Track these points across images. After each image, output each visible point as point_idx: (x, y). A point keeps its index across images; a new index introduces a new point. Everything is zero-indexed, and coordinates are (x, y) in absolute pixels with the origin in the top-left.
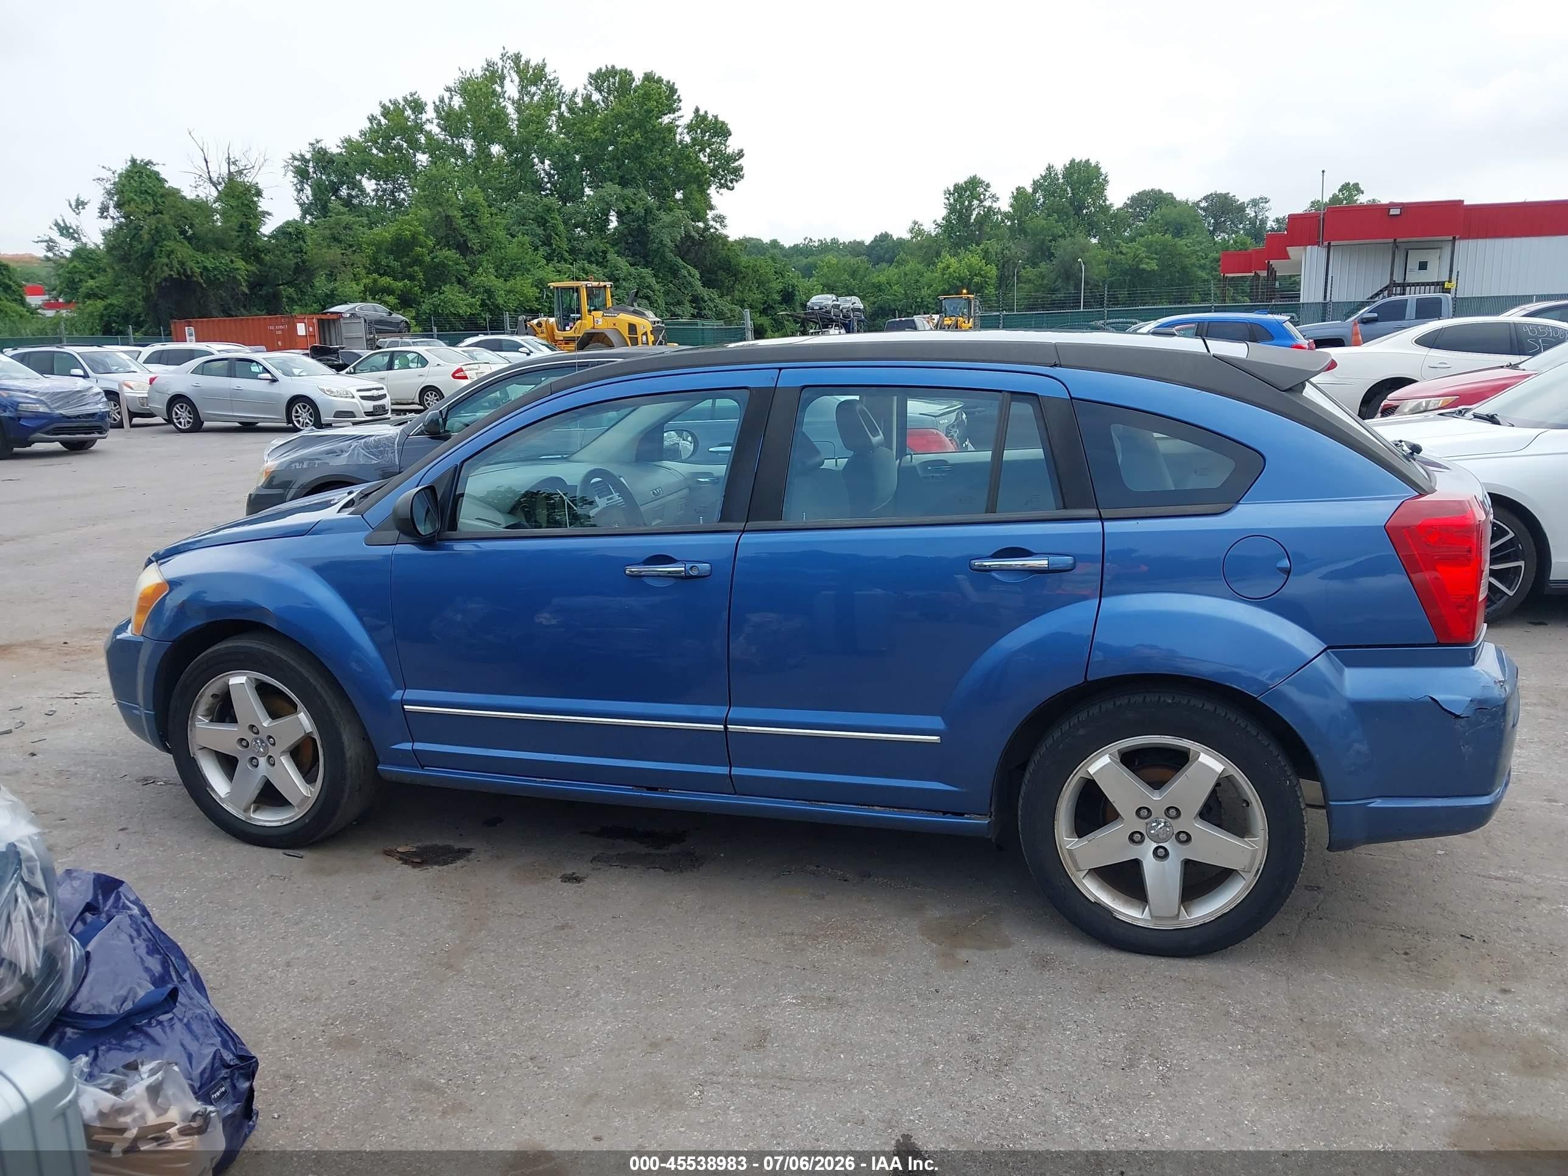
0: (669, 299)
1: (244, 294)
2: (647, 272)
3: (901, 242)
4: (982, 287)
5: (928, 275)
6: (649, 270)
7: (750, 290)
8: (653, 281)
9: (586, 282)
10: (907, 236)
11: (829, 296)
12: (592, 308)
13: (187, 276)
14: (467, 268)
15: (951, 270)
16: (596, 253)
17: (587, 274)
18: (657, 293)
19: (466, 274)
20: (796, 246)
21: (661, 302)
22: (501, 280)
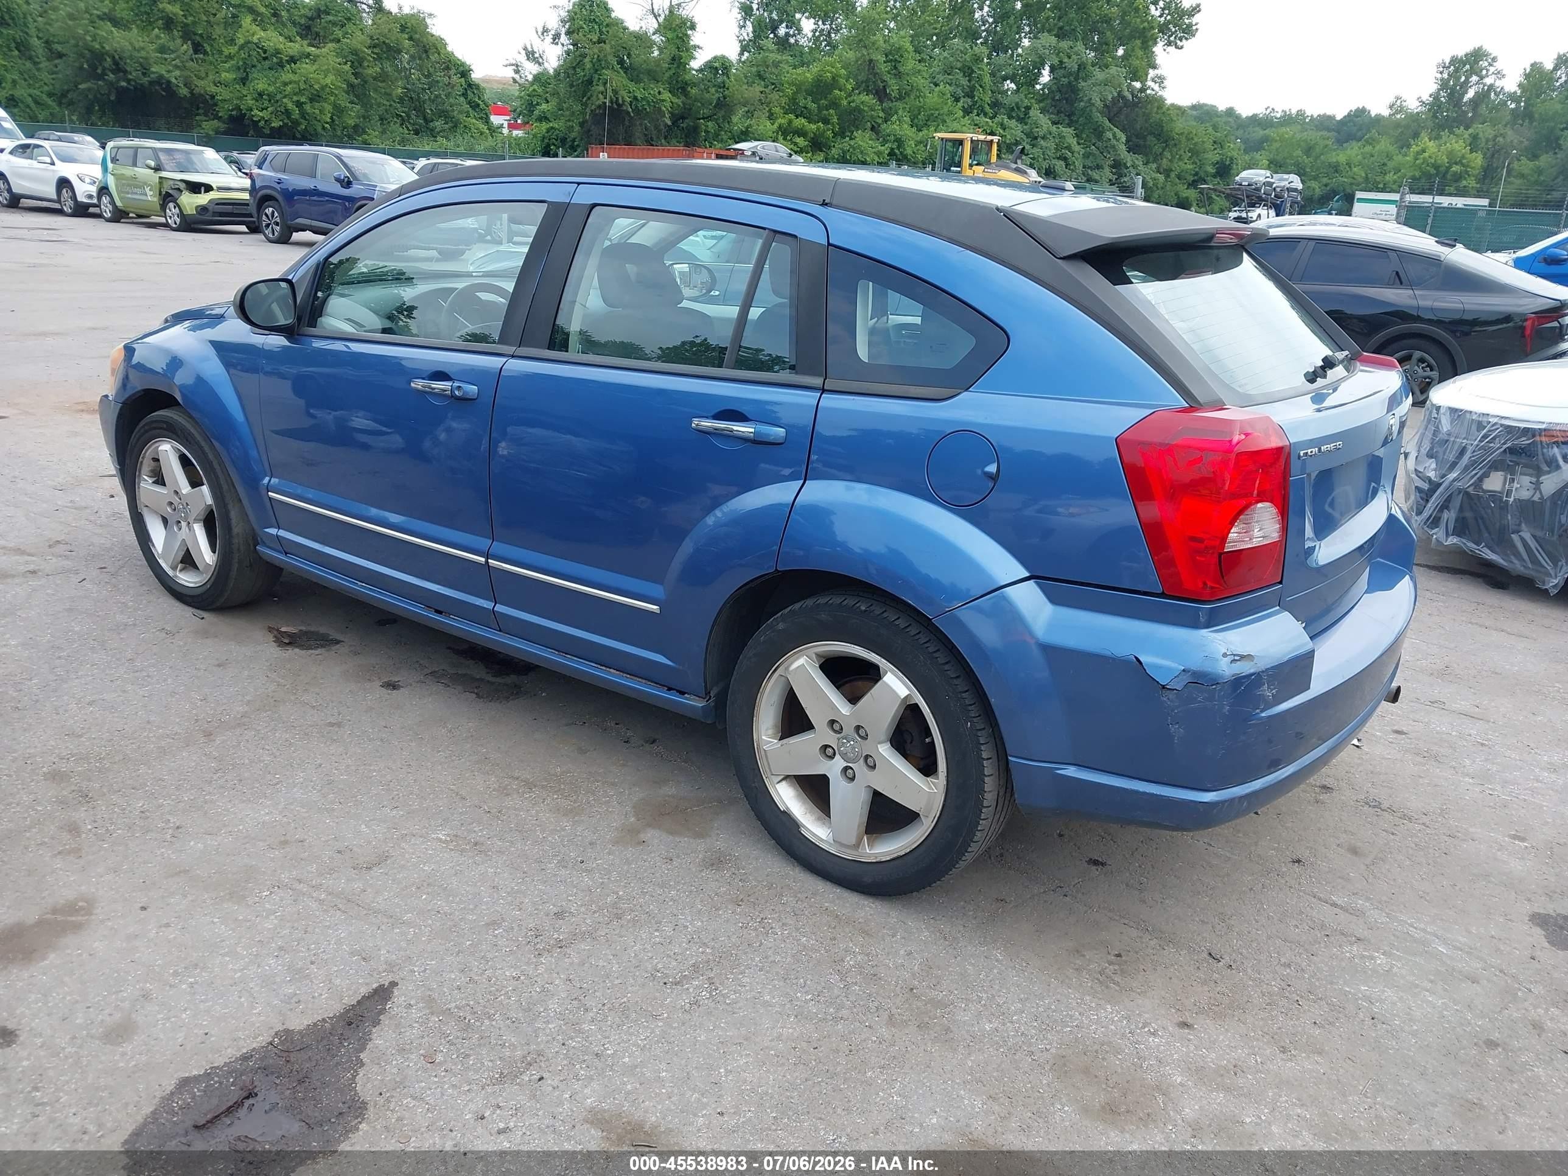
0: (1088, 163)
1: (666, 125)
2: (1068, 132)
3: (1379, 119)
4: (1461, 177)
5: (1399, 158)
6: (1071, 130)
7: (1180, 159)
8: (1073, 142)
9: (971, 135)
10: (1386, 112)
11: (1263, 172)
12: (975, 162)
13: (619, 105)
14: (881, 114)
15: (1426, 155)
16: (1018, 108)
17: (1004, 129)
18: (1076, 155)
19: (880, 121)
20: (1255, 116)
21: (1079, 164)
22: (914, 129)
